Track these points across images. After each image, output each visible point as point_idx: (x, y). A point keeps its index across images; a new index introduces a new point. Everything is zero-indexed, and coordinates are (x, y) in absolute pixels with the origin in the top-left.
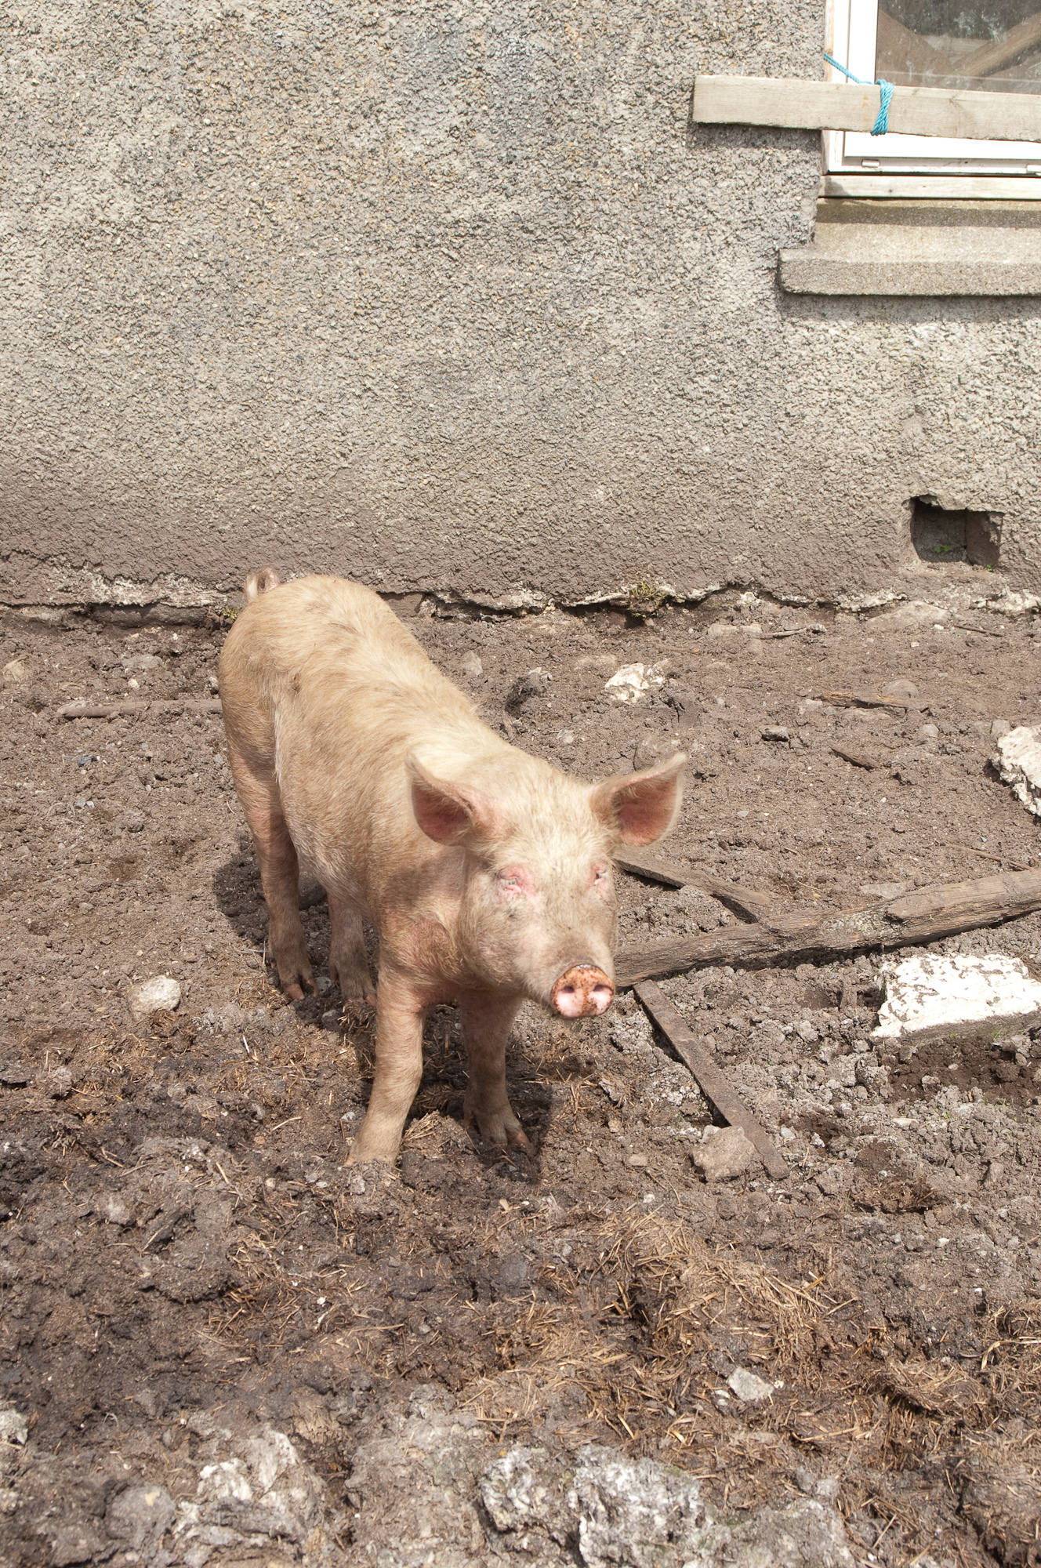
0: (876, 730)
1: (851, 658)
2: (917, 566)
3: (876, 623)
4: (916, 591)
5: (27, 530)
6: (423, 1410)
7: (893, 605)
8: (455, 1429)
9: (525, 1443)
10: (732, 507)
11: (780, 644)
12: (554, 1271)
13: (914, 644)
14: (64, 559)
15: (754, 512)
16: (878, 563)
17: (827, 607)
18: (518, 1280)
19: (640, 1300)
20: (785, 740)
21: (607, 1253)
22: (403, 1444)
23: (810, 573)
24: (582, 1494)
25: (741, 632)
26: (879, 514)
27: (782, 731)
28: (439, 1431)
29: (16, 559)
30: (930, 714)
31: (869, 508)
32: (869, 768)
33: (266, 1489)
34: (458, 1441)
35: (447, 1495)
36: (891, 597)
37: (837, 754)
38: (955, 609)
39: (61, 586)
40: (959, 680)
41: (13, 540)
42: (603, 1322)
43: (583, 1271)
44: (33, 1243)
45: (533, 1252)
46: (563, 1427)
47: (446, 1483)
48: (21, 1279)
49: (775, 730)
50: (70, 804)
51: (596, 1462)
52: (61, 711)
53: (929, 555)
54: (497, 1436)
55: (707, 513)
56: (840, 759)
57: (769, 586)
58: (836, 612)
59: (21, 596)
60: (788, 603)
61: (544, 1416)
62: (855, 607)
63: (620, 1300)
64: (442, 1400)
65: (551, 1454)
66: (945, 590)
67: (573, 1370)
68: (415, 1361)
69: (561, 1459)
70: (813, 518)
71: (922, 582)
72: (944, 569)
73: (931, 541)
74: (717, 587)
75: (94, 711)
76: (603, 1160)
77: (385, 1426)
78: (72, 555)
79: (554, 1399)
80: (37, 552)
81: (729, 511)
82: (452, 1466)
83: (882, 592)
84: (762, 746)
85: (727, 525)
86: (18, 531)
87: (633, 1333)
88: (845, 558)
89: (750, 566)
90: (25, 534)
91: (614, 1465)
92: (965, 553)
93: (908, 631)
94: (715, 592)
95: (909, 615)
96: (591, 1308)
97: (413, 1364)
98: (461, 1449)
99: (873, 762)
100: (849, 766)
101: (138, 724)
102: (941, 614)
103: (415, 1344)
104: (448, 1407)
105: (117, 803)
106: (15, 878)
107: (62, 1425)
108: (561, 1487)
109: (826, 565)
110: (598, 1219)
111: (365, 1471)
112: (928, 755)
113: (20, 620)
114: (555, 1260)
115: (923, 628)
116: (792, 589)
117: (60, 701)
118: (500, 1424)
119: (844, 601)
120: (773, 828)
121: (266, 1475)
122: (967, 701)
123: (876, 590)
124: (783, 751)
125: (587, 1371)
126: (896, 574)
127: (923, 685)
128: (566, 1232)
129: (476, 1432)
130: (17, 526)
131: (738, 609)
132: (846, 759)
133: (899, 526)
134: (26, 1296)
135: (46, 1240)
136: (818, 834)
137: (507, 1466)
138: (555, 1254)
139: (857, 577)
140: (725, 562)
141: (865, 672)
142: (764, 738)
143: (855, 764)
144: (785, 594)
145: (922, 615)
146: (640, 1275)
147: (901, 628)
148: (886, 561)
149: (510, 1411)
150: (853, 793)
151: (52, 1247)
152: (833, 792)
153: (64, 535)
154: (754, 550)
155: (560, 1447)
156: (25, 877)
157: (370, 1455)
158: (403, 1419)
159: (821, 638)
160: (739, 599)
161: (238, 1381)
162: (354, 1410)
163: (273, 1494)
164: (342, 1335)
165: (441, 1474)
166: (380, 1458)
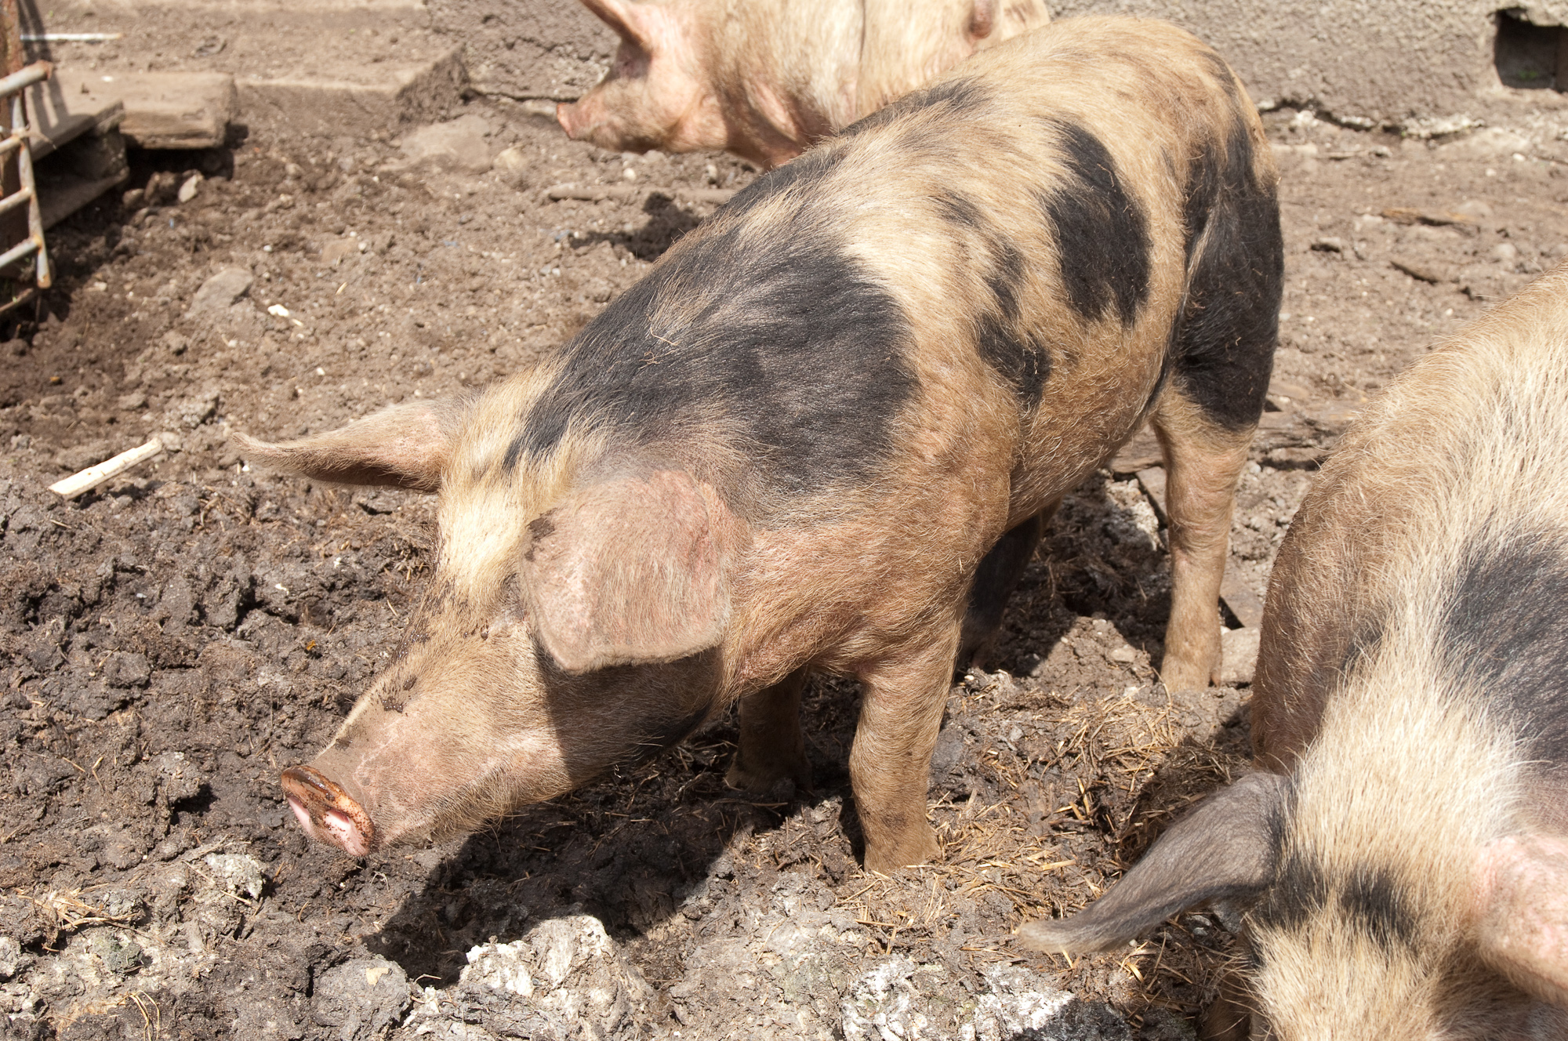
0: (1443, 247)
1: (1418, 182)
2: (1498, 90)
3: (1448, 151)
4: (1496, 117)
5: (533, 17)
6: (789, 904)
7: (1468, 132)
8: (826, 930)
9: (921, 959)
10: (1294, 13)
11: (1338, 166)
12: (996, 758)
13: (1490, 172)
14: (570, 48)
15: (1317, 20)
16: (1454, 83)
17: (1393, 131)
18: (948, 764)
19: (1105, 801)
20: (1337, 250)
21: (1068, 741)
22: (757, 946)
23: (1376, 91)
24: (981, 1029)
25: (1293, 153)
26: (1459, 28)
27: (1336, 241)
28: (805, 933)
29: (522, 47)
30: (1507, 236)
31: (1449, 20)
32: (1433, 282)
33: (555, 985)
34: (824, 944)
35: (802, 1017)
36: (1466, 122)
37: (1397, 267)
38: (1538, 140)
39: (566, 78)
40: (1541, 206)
41: (519, 27)
42: (1055, 828)
43: (1034, 762)
44: (318, 656)
45: (972, 733)
46: (974, 942)
47: (800, 999)
48: (295, 697)
49: (1325, 240)
50: (534, 272)
51: (1007, 988)
52: (546, 192)
53: (1512, 80)
54: (884, 946)
55: (1265, 19)
56: (1399, 273)
57: (1329, 105)
58: (1402, 138)
59: (526, 89)
60: (1349, 126)
61: (950, 926)
62: (1424, 133)
63: (1080, 803)
64: (815, 894)
65: (953, 974)
66: (1529, 118)
67: (999, 874)
68: (798, 851)
69: (966, 983)
70: (1384, 29)
71: (1503, 107)
72: (1528, 96)
73: (1516, 66)
74: (1268, 104)
75: (581, 193)
76: (1079, 652)
77: (736, 924)
78: (579, 45)
79: (969, 906)
80: (542, 40)
81: (1290, 18)
82: (810, 977)
83: (1456, 117)
84: (1310, 255)
85: (1286, 34)
86: (525, 18)
87: (1093, 845)
88: (1417, 75)
89: (1307, 80)
90: (532, 21)
91: (1032, 994)
92: (1553, 80)
93: (1484, 161)
94: (1270, 111)
95: (1485, 143)
96: (1041, 809)
97: (796, 856)
98: (824, 956)
99: (1438, 275)
100: (1409, 280)
101: (626, 208)
102: (1523, 143)
103: (801, 829)
104: (823, 904)
105: (585, 272)
106: (459, 334)
107: (315, 881)
108: (956, 1019)
109: (1394, 83)
110: (1062, 706)
111: (698, 976)
112: (1503, 273)
113: (523, 113)
114: (1001, 746)
115: (1501, 158)
116: (1355, 109)
117: (549, 183)
118: (888, 930)
119: (1413, 126)
120: (1318, 331)
121: (557, 966)
122: (1551, 225)
123: (1449, 114)
124: (1334, 263)
125: (1018, 876)
126: (1473, 97)
127: (1499, 209)
128: (1019, 714)
129: (852, 937)
130: (523, 11)
131: (1292, 130)
132: (1406, 272)
133: (1482, 41)
134: (300, 719)
135: (336, 656)
136: (1371, 342)
137: (879, 983)
138: (1001, 737)
139: (1429, 98)
140: (1281, 75)
141: (1433, 195)
142: (1313, 248)
143: (1416, 277)
144: (1346, 115)
145: (1501, 144)
146: (1107, 770)
147: (1476, 157)
148: (1464, 82)
149: (904, 914)
150: (1414, 303)
151: (341, 663)
152: (1389, 303)
153: (571, 22)
154: (1314, 64)
155: (967, 968)
156: (470, 336)
157: (709, 957)
158: (760, 914)
159: (1385, 162)
160: (1293, 118)
161: (560, 852)
162: (705, 902)
163: (563, 992)
164: (703, 806)
165: (794, 988)
166: (722, 963)
